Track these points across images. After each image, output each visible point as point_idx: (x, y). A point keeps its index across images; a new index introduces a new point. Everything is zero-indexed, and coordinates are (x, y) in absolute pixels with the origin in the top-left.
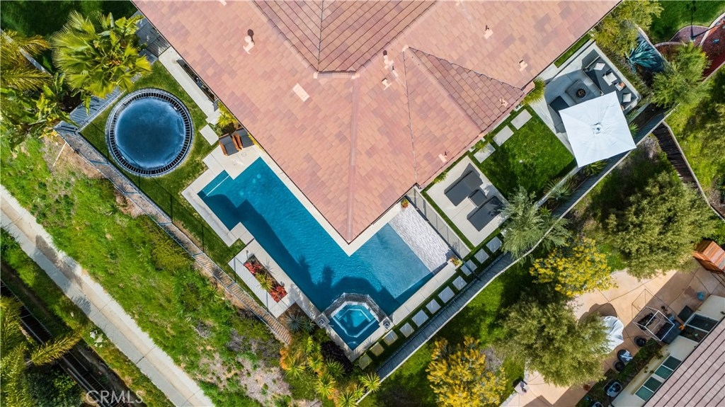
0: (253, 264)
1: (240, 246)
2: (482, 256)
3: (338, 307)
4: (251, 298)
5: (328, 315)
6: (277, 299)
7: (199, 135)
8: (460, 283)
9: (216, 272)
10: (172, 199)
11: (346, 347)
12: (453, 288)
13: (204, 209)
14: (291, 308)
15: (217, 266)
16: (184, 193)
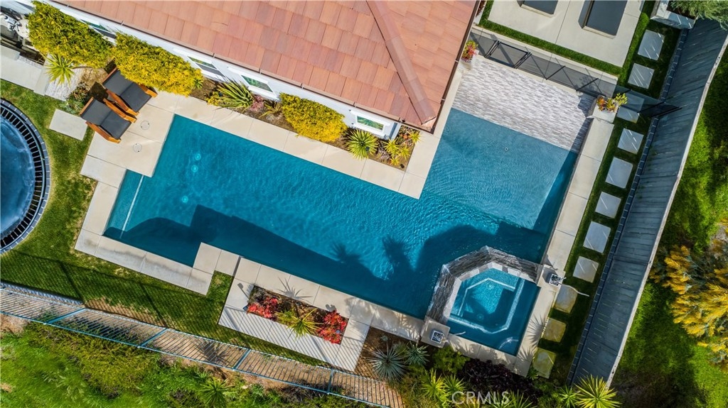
0: (262, 301)
1: (223, 283)
2: (642, 76)
3: (448, 295)
4: (291, 363)
5: (438, 318)
6: (337, 340)
7: (53, 135)
8: (631, 141)
9: (208, 350)
10: (63, 266)
11: (501, 356)
12: (624, 155)
13: (128, 254)
14: (368, 341)
15: (203, 338)
16: (79, 246)
